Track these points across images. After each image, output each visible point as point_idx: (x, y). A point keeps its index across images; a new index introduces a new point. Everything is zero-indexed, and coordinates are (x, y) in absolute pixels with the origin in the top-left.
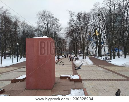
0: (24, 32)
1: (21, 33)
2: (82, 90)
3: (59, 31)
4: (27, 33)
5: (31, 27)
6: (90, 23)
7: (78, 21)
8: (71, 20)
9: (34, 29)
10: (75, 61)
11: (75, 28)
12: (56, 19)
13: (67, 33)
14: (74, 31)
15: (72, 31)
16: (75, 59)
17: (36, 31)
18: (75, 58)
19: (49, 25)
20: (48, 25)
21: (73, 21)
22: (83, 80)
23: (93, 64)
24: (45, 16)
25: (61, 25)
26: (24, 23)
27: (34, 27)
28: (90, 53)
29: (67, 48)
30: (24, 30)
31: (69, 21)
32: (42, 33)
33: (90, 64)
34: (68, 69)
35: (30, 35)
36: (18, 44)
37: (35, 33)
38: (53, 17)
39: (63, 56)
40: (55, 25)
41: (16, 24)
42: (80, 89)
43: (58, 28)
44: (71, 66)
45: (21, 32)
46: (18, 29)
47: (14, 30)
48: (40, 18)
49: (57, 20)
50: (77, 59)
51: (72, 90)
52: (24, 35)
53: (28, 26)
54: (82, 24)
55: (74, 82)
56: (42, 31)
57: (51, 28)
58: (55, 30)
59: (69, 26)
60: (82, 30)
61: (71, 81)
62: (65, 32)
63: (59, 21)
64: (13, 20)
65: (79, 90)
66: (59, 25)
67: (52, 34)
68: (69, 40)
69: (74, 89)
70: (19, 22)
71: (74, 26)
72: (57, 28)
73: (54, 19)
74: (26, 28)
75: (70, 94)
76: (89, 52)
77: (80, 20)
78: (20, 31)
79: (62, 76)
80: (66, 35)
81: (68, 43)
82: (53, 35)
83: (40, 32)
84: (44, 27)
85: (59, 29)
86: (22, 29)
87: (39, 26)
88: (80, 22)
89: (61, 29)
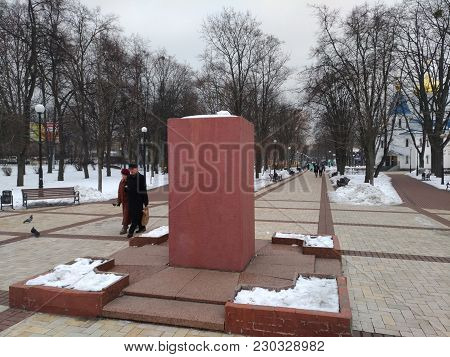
0: (162, 89)
1: (154, 91)
2: (334, 280)
3: (279, 81)
4: (172, 91)
5: (184, 71)
6: (399, 47)
7: (353, 43)
8: (323, 40)
9: (194, 79)
10: (335, 188)
11: (339, 71)
12: (271, 39)
13: (307, 89)
14: (337, 80)
15: (329, 80)
16: (335, 183)
17: (200, 83)
18: (335, 179)
19: (245, 61)
20: (240, 61)
21: (333, 41)
22: (349, 253)
23: (401, 202)
24: (230, 29)
25: (287, 59)
26: (163, 58)
27: (194, 70)
28: (395, 163)
29: (310, 141)
30: (162, 83)
31: (316, 45)
32: (221, 90)
33: (387, 202)
34: (303, 216)
35: (181, 96)
36: (144, 129)
37: (197, 90)
38: (257, 34)
39: (294, 169)
40: (267, 62)
41: (137, 63)
42: (328, 277)
43: (277, 70)
44: (318, 206)
45: (153, 88)
46: (143, 79)
47: (131, 82)
48: (215, 40)
49: (272, 42)
50: (343, 183)
51: (301, 278)
52: (162, 98)
53: (176, 66)
54: (368, 52)
55: (314, 256)
56: (223, 83)
57: (250, 73)
58: (266, 77)
59: (315, 61)
60: (366, 74)
61: (304, 253)
62: (301, 86)
63: (281, 46)
64: (130, 51)
65: (324, 280)
66: (278, 61)
67: (254, 91)
68: (315, 113)
69: (307, 276)
70: (147, 55)
71: (336, 60)
72: (273, 73)
73: (263, 38)
74: (171, 76)
75: (293, 287)
76: (394, 158)
77: (359, 40)
78: (151, 85)
79: (279, 235)
80: (304, 93)
81: (312, 124)
82: (259, 96)
83: (213, 88)
84: (229, 69)
85: (279, 74)
86: (156, 79)
87: (212, 67)
88: (359, 45)
89: (287, 72)
